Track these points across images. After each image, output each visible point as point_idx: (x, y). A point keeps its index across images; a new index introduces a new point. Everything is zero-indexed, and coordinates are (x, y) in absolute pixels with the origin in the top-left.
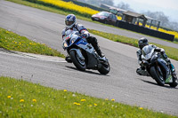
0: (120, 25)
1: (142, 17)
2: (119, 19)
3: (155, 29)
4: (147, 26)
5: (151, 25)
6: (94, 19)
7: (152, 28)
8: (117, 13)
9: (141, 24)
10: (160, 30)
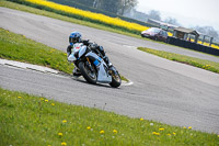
0: (171, 41)
1: (194, 33)
2: (170, 35)
3: (208, 45)
4: (199, 42)
5: (203, 41)
6: (143, 36)
7: (205, 44)
8: (167, 29)
9: (193, 41)
10: (213, 46)
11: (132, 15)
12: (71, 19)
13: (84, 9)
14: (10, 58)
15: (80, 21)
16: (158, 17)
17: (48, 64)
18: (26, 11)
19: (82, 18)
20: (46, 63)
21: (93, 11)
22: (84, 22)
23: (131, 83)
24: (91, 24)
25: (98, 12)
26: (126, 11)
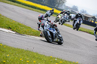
4: (96, 23)
9: (93, 22)
11: (63, 8)
12: (30, 8)
17: (10, 28)
21: (42, 5)
26: (60, 6)
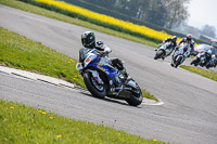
13: (124, 19)
14: (18, 66)
15: (117, 33)
16: (212, 34)
17: (64, 76)
18: (54, 18)
19: (120, 30)
20: (62, 75)
22: (122, 34)
23: (161, 103)
24: (129, 36)
25: (141, 24)
26: (174, 25)
